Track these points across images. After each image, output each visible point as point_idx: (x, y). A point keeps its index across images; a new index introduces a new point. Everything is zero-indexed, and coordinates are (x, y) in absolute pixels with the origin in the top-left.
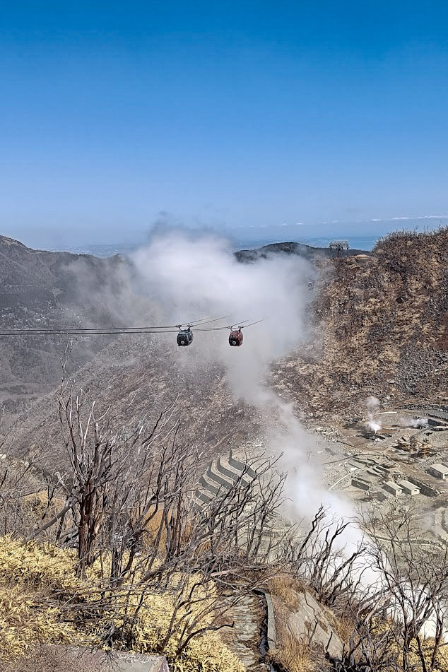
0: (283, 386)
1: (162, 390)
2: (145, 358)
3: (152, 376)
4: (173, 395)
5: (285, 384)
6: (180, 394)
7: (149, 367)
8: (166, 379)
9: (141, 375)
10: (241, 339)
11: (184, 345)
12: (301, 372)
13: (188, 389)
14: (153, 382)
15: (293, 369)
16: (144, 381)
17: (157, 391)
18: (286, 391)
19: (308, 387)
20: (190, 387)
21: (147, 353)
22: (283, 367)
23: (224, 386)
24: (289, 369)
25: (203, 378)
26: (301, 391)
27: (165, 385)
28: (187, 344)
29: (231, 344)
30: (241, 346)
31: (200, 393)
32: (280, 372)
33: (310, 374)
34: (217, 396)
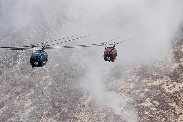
0: (149, 104)
1: (28, 108)
2: (11, 76)
3: (18, 93)
4: (39, 113)
5: (151, 102)
6: (47, 112)
7: (15, 85)
8: (32, 97)
9: (7, 93)
10: (116, 55)
11: (38, 66)
12: (167, 90)
13: (54, 106)
14: (19, 100)
15: (159, 87)
16: (10, 99)
17: (23, 109)
18: (152, 109)
19: (174, 105)
20: (57, 104)
21: (13, 71)
22: (149, 85)
23: (90, 105)
24: (156, 87)
25: (69, 95)
26: (167, 109)
27: (31, 103)
28: (40, 65)
29: (106, 59)
30: (115, 61)
31: (66, 111)
32: (146, 90)
33: (177, 92)
34: (83, 114)
